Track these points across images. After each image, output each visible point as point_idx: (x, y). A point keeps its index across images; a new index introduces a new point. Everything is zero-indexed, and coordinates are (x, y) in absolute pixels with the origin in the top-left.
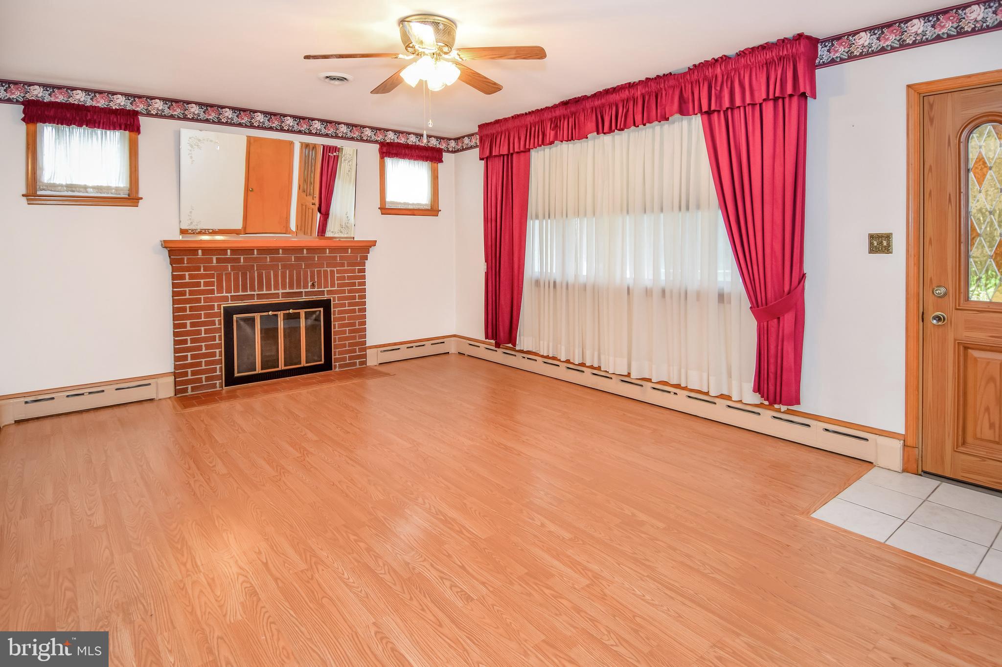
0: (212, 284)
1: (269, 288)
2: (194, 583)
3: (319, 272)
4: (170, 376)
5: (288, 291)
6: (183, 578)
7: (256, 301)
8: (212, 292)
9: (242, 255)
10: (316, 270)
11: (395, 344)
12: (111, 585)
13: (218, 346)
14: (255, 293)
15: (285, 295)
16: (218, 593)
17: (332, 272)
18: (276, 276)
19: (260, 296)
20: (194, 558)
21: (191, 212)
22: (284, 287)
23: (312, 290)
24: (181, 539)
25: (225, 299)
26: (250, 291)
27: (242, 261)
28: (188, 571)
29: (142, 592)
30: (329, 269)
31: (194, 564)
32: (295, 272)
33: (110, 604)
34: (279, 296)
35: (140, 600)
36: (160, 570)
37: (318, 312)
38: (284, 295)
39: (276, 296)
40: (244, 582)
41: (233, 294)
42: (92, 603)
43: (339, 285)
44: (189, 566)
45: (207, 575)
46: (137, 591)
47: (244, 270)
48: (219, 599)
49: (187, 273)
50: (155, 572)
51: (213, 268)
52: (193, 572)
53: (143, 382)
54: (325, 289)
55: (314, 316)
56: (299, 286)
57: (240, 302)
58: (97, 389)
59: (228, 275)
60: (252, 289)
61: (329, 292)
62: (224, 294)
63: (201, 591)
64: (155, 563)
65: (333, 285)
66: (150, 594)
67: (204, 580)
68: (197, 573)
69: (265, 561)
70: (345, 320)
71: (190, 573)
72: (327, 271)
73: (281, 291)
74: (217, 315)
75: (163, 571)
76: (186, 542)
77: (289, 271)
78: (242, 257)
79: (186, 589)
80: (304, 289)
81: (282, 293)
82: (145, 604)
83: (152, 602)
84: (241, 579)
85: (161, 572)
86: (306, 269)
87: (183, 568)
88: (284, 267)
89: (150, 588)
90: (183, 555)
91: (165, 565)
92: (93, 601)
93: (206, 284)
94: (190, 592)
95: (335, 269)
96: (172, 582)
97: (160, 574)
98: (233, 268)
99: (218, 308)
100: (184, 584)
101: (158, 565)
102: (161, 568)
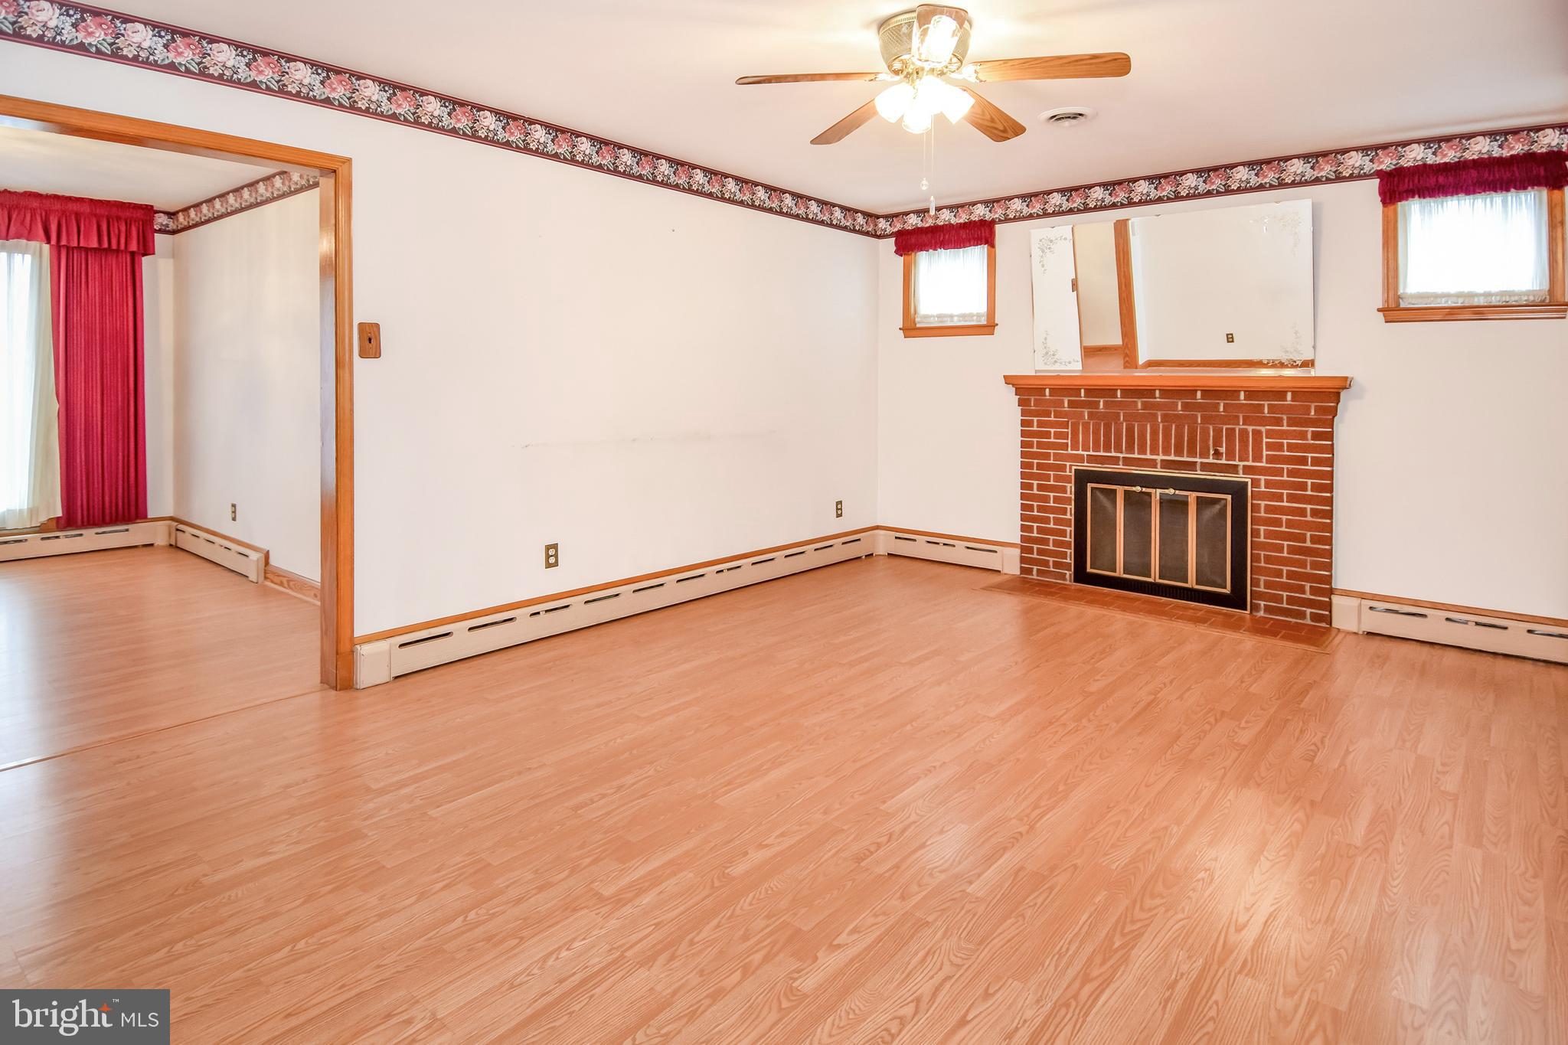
0: (1065, 436)
1: (1142, 451)
3: (1231, 433)
4: (1016, 547)
5: (1172, 458)
7: (1120, 468)
8: (1065, 446)
9: (1101, 398)
10: (1224, 427)
11: (1416, 603)
13: (1067, 523)
14: (1121, 455)
15: (1166, 464)
17: (1257, 434)
18: (1155, 433)
19: (1127, 461)
21: (1046, 339)
22: (1166, 452)
23: (1216, 461)
25: (1080, 458)
26: (1115, 452)
27: (1101, 406)
30: (1250, 428)
32: (1186, 427)
34: (1157, 464)
37: (1223, 502)
38: (1164, 463)
39: (1152, 463)
41: (1091, 453)
43: (1270, 459)
47: (1109, 419)
49: (1035, 419)
51: (1065, 414)
53: (991, 546)
54: (1242, 464)
55: (1218, 507)
56: (1192, 452)
57: (1100, 465)
58: (948, 540)
59: (1086, 426)
60: (1119, 449)
61: (1248, 470)
62: (1080, 452)
65: (1257, 457)
70: (1281, 526)
72: (1246, 431)
73: (1160, 457)
74: (1067, 479)
77: (1176, 426)
78: (1102, 401)
80: (1201, 457)
81: (1162, 461)
86: (1207, 425)
88: (1165, 418)
93: (1057, 435)
95: (1263, 429)
98: (1090, 415)
99: (1070, 469)
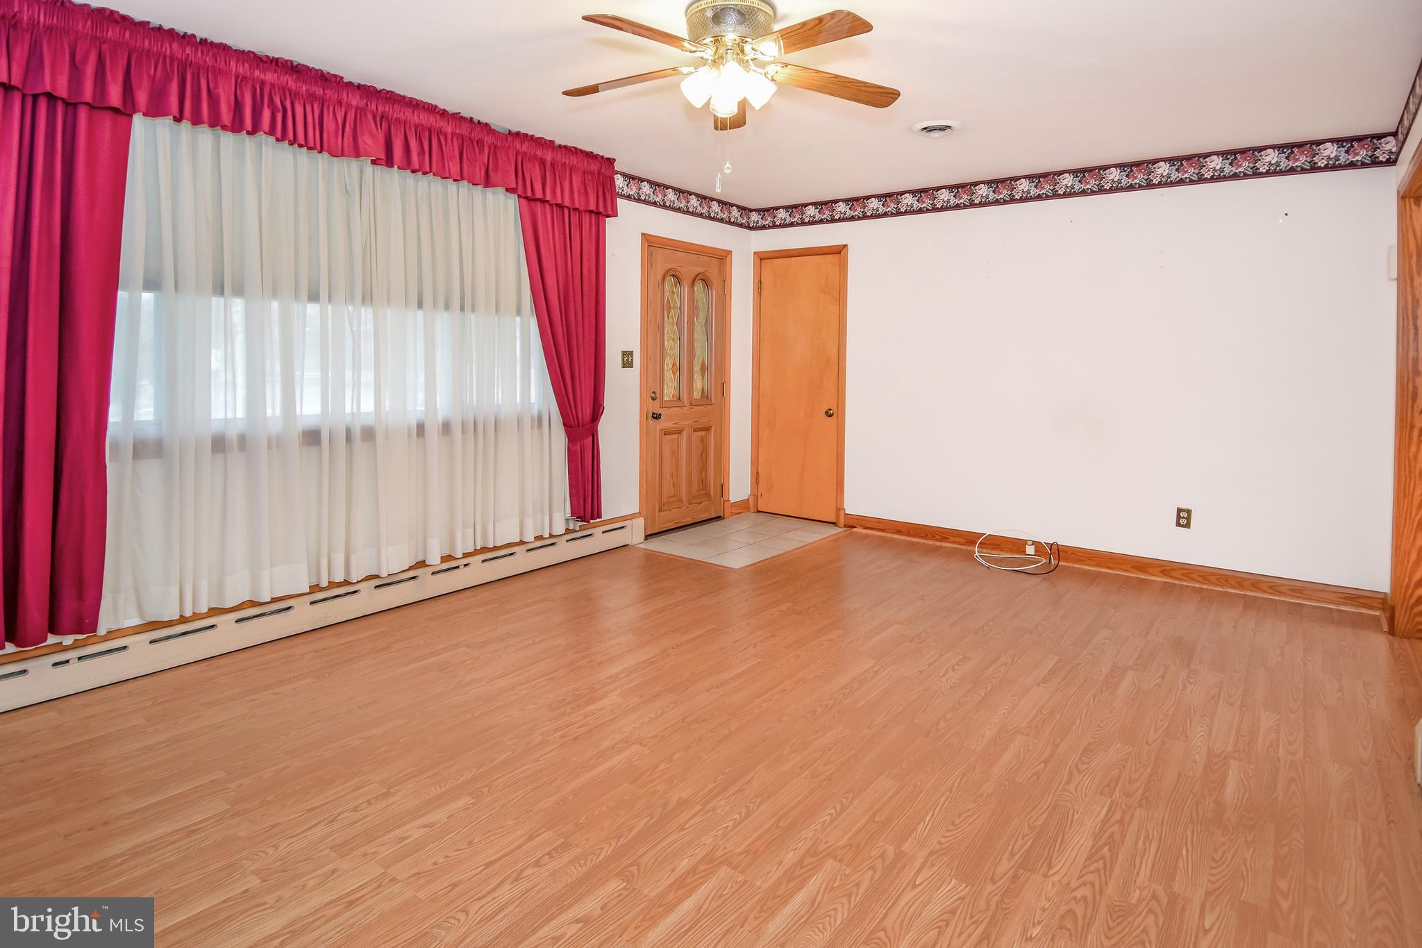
2: (1129, 796)
6: (1136, 808)
12: (1224, 859)
16: (1117, 771)
20: (1103, 820)
24: (1093, 859)
28: (1124, 812)
29: (1190, 825)
31: (1111, 814)
33: (1233, 837)
35: (1198, 818)
36: (1153, 836)
40: (1084, 763)
42: (1254, 852)
44: (1118, 816)
45: (1109, 792)
46: (1195, 829)
48: (1122, 766)
50: (1161, 836)
52: (1121, 806)
63: (1130, 783)
64: (1153, 849)
66: (1183, 817)
67: (1117, 791)
68: (1118, 802)
69: (1042, 765)
71: (1124, 807)
75: (1150, 832)
76: (1091, 849)
79: (1142, 795)
82: (1194, 810)
83: (1186, 806)
84: (1083, 767)
85: (1153, 831)
87: (1127, 818)
89: (1179, 823)
90: (1112, 835)
91: (1142, 838)
92: (1252, 854)
94: (1141, 791)
96: (1150, 812)
97: (1157, 830)
100: (1140, 800)
101: (1150, 844)
102: (1150, 837)
